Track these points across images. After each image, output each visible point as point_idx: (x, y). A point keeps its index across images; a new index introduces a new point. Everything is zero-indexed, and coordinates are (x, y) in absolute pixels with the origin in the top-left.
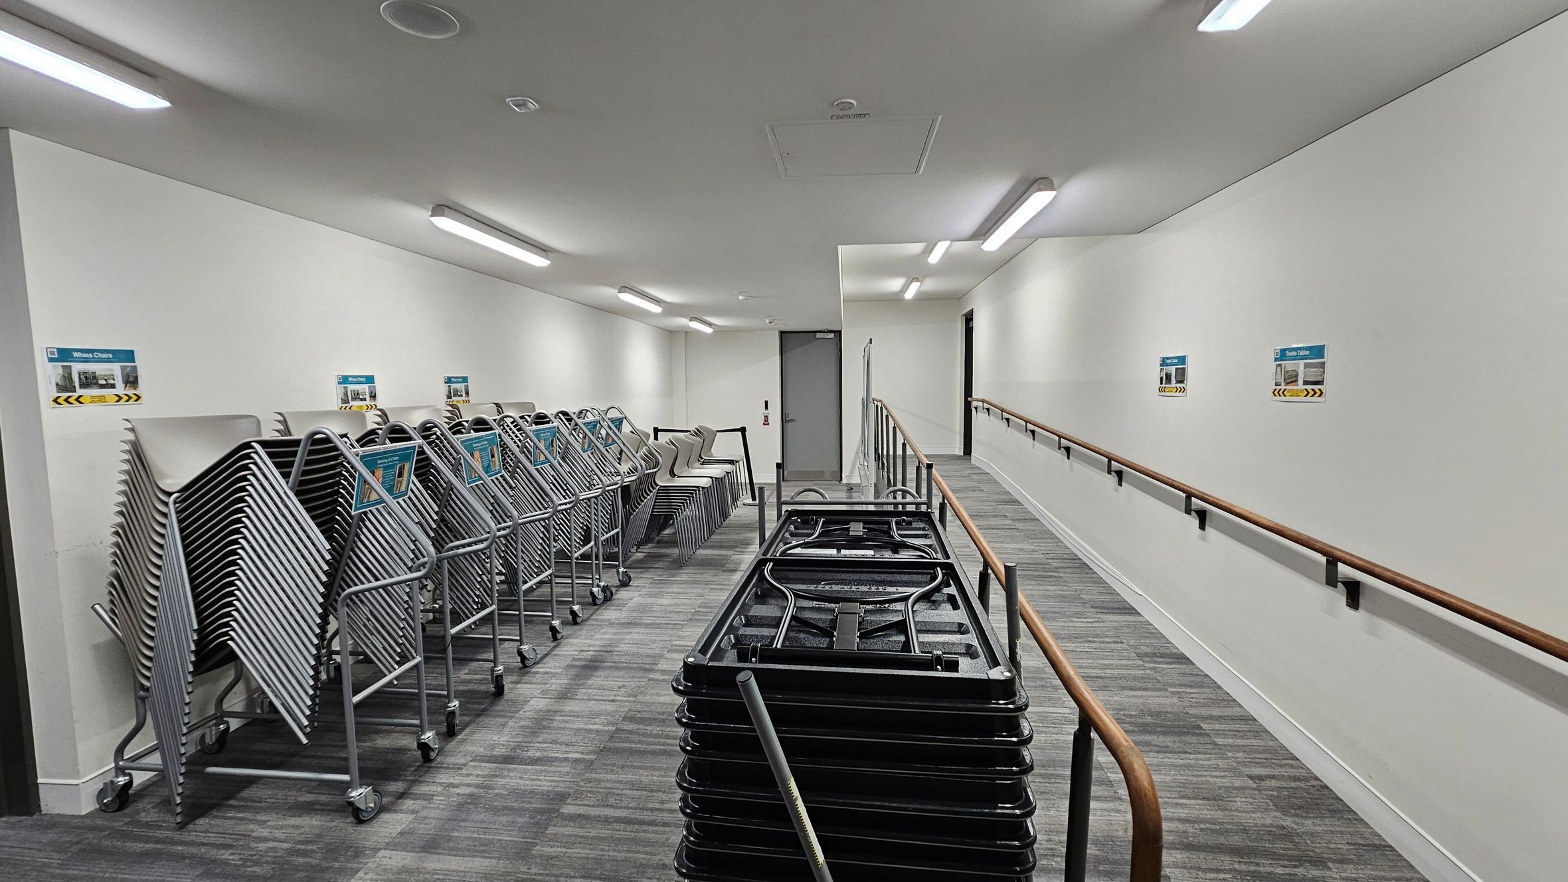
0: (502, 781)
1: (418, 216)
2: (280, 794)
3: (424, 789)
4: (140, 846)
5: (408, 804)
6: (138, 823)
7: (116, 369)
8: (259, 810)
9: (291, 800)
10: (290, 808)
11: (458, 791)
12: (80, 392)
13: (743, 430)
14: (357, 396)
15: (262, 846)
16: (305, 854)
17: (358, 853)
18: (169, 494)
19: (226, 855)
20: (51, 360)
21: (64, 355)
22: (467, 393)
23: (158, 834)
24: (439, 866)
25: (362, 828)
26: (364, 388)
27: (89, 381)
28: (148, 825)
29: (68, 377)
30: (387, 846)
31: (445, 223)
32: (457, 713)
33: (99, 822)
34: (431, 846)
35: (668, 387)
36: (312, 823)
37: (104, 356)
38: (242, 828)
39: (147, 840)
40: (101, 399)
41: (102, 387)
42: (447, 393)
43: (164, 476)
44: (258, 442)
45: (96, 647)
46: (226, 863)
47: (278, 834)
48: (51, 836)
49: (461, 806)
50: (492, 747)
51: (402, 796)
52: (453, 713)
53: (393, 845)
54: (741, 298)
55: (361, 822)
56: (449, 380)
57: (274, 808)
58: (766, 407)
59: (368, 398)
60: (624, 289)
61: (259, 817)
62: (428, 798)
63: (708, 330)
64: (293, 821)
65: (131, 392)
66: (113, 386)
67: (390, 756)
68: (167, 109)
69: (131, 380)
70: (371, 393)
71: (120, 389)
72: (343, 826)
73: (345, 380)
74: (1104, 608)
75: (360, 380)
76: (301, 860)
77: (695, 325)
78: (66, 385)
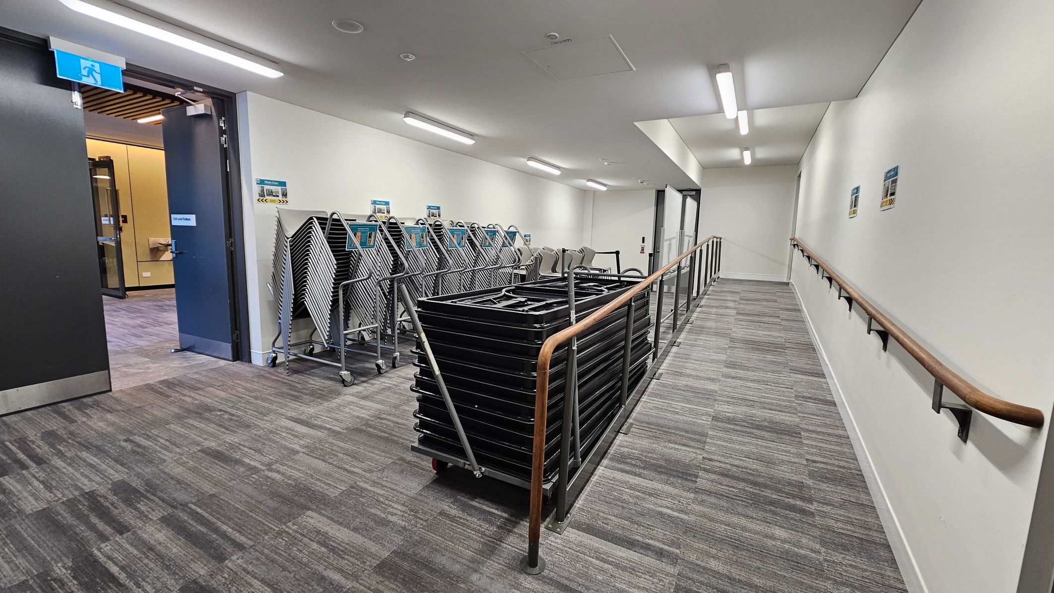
0: (404, 385)
1: (399, 117)
2: (323, 373)
3: (373, 381)
4: (275, 378)
5: (365, 384)
6: (277, 372)
7: (279, 189)
8: (314, 376)
9: (326, 376)
10: (325, 378)
11: (385, 384)
12: (267, 197)
13: (617, 253)
14: (380, 211)
15: (310, 386)
16: (322, 390)
17: (339, 394)
18: (288, 238)
19: (298, 385)
20: (257, 184)
21: (262, 182)
22: (439, 216)
23: (282, 376)
24: (364, 403)
25: (345, 388)
26: (384, 207)
27: (271, 193)
28: (280, 373)
29: (263, 191)
30: (350, 394)
31: (411, 121)
32: (398, 358)
33: (266, 369)
34: (365, 398)
35: (580, 226)
36: (329, 383)
37: (275, 183)
38: (306, 380)
39: (278, 376)
40: (273, 201)
41: (274, 196)
42: (428, 214)
43: (287, 231)
44: (316, 217)
45: (269, 302)
46: (297, 387)
47: (317, 384)
48: (252, 369)
49: (383, 389)
50: (408, 374)
51: (364, 382)
52: (396, 358)
53: (352, 395)
54: (606, 163)
55: (345, 386)
56: (429, 208)
57: (319, 377)
58: (643, 242)
59: (386, 213)
60: (531, 158)
61: (314, 378)
62: (372, 384)
63: (604, 189)
64: (323, 381)
65: (284, 199)
66: (278, 196)
67: (367, 370)
68: (283, 76)
69: (285, 195)
70: (387, 210)
71: (280, 198)
72: (339, 387)
73: (374, 203)
74: (798, 371)
75: (381, 203)
76: (320, 392)
77: (591, 184)
78: (262, 195)
